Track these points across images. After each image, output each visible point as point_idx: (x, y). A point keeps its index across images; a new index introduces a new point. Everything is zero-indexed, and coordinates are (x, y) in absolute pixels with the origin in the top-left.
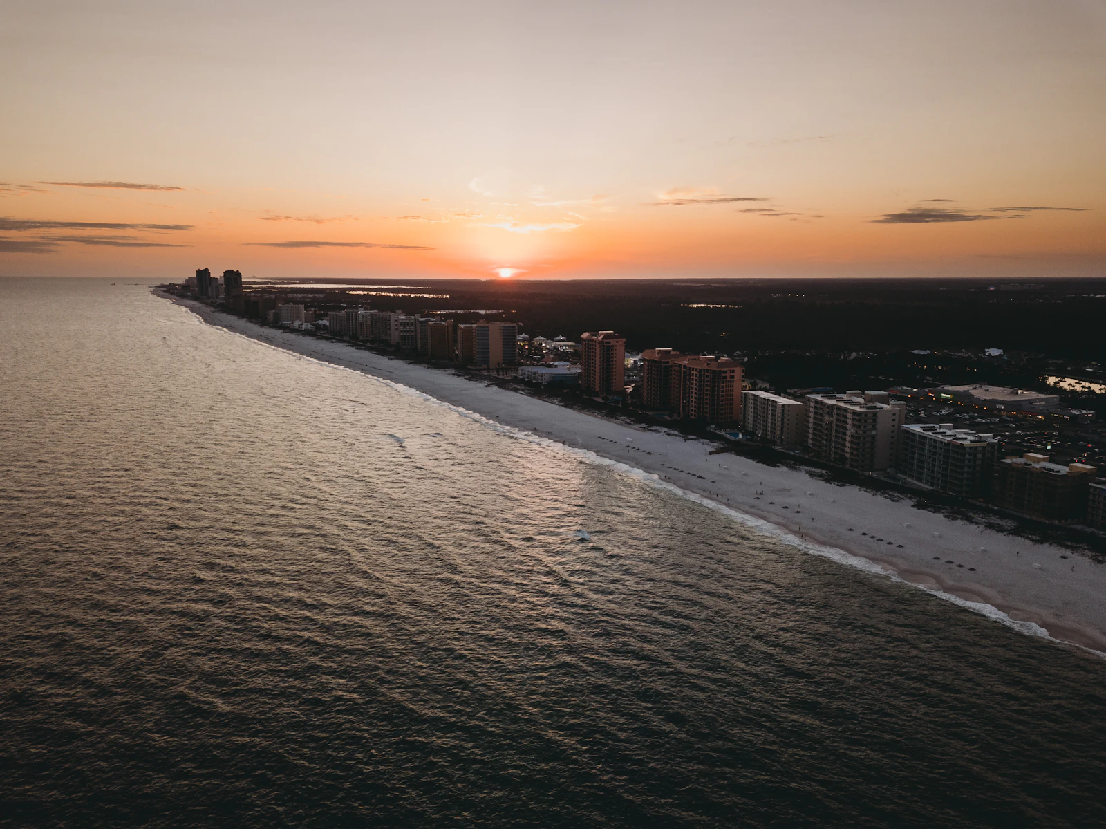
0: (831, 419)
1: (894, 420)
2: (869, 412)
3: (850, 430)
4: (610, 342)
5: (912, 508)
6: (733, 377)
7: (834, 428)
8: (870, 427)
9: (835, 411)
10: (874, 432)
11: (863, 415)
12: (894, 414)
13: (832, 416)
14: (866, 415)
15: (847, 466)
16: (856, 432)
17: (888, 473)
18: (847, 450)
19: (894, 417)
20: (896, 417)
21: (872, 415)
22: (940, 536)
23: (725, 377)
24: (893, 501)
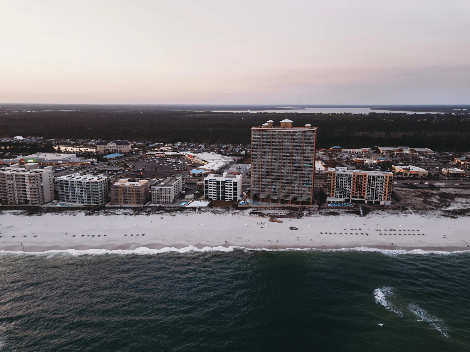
0: (12, 182)
1: (50, 176)
2: (38, 175)
3: (28, 186)
5: (86, 216)
7: (15, 186)
8: (40, 182)
9: (14, 177)
10: (42, 184)
11: (35, 177)
12: (49, 173)
13: (13, 180)
14: (37, 176)
15: (30, 205)
16: (33, 186)
17: (54, 203)
18: (29, 196)
19: (49, 175)
20: (51, 175)
21: (40, 176)
22: (113, 225)
24: (74, 215)
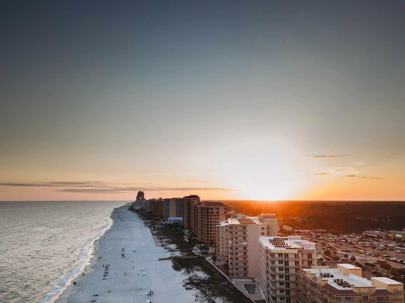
2: (240, 226)
4: (190, 200)
6: (218, 212)
8: (241, 238)
23: (212, 212)
